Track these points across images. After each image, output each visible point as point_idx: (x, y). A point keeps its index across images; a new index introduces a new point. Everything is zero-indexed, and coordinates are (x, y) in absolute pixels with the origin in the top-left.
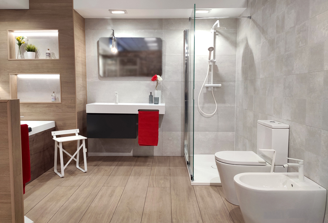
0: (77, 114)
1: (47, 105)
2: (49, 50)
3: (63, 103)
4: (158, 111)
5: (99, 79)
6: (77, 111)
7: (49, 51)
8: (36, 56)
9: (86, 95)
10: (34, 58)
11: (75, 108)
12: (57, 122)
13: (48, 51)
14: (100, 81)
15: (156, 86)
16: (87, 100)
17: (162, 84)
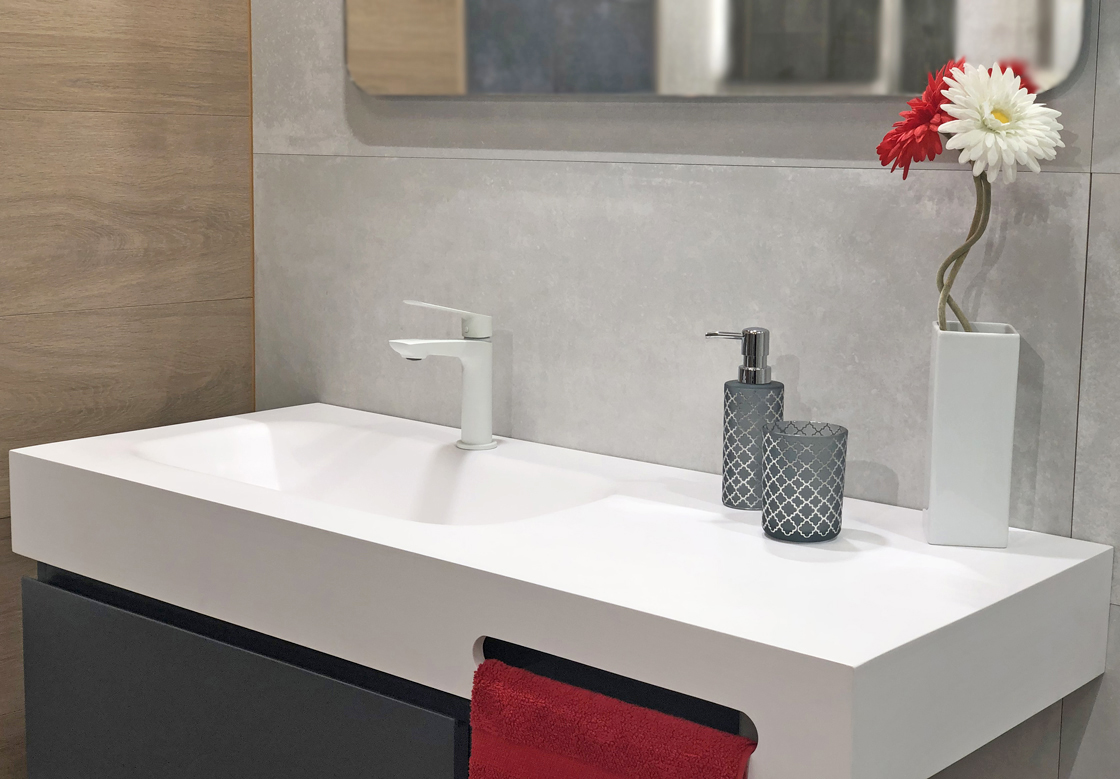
9: (241, 312)
14: (361, 149)
15: (960, 255)
16: (250, 368)
17: (1080, 222)
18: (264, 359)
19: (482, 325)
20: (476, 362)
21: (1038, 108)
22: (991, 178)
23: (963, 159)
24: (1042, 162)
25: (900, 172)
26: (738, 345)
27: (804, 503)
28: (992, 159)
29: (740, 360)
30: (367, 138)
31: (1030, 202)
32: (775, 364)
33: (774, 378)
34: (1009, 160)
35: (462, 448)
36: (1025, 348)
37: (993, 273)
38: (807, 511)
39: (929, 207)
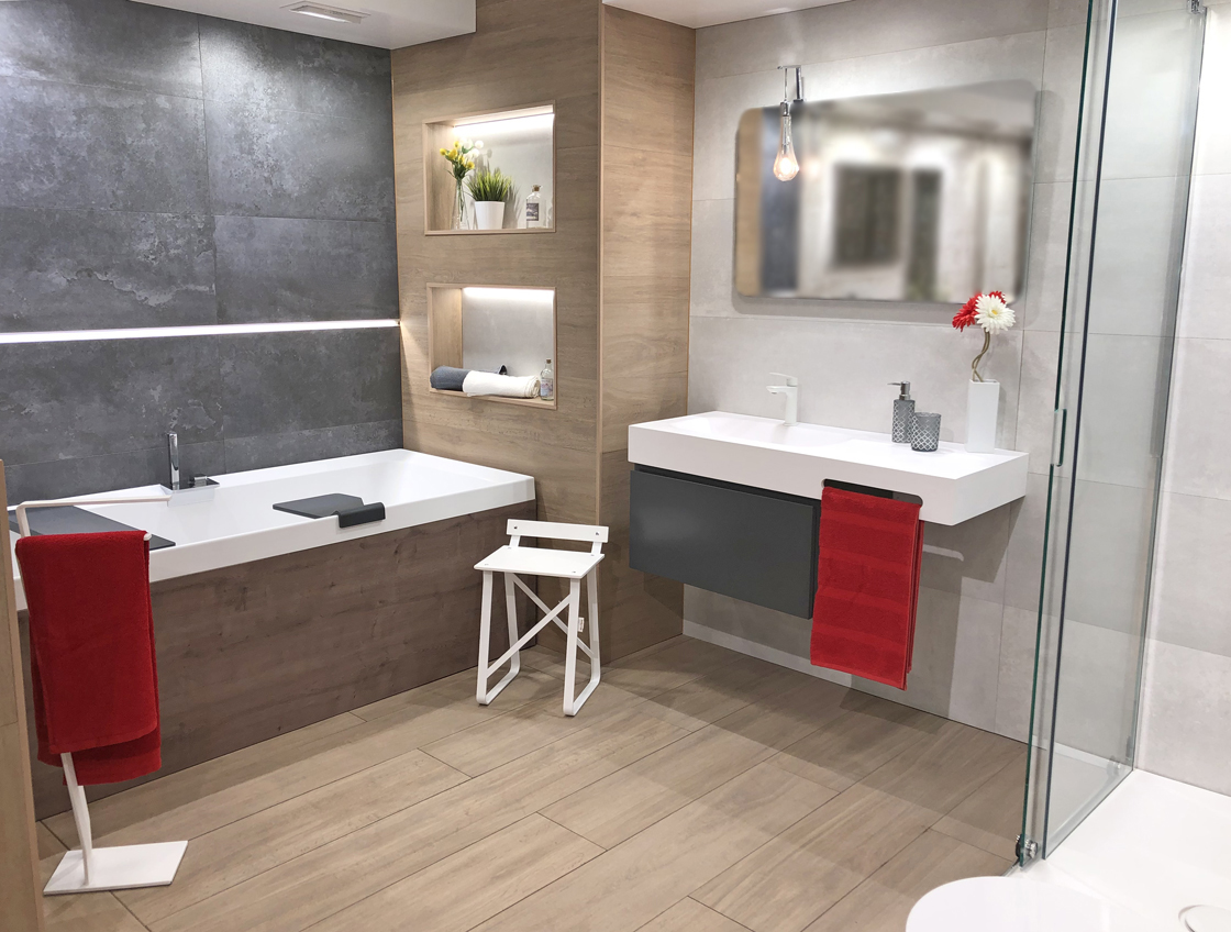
0: (603, 460)
1: (517, 413)
2: (537, 189)
3: (561, 410)
4: (916, 502)
5: (735, 304)
6: (599, 450)
7: (538, 195)
8: (508, 217)
9: (684, 376)
10: (498, 227)
11: (595, 436)
12: (543, 482)
13: (533, 194)
14: (738, 315)
15: (979, 357)
16: (686, 398)
17: (1019, 346)
18: (692, 395)
19: (795, 381)
20: (792, 394)
21: (1007, 309)
22: (991, 333)
23: (983, 326)
24: (1008, 328)
25: (959, 329)
26: (900, 387)
27: (926, 440)
28: (992, 327)
29: (900, 392)
30: (741, 312)
31: (1003, 339)
32: (912, 394)
33: (912, 399)
34: (998, 327)
35: (786, 425)
36: (1001, 389)
37: (989, 363)
38: (928, 441)
39: (967, 340)
